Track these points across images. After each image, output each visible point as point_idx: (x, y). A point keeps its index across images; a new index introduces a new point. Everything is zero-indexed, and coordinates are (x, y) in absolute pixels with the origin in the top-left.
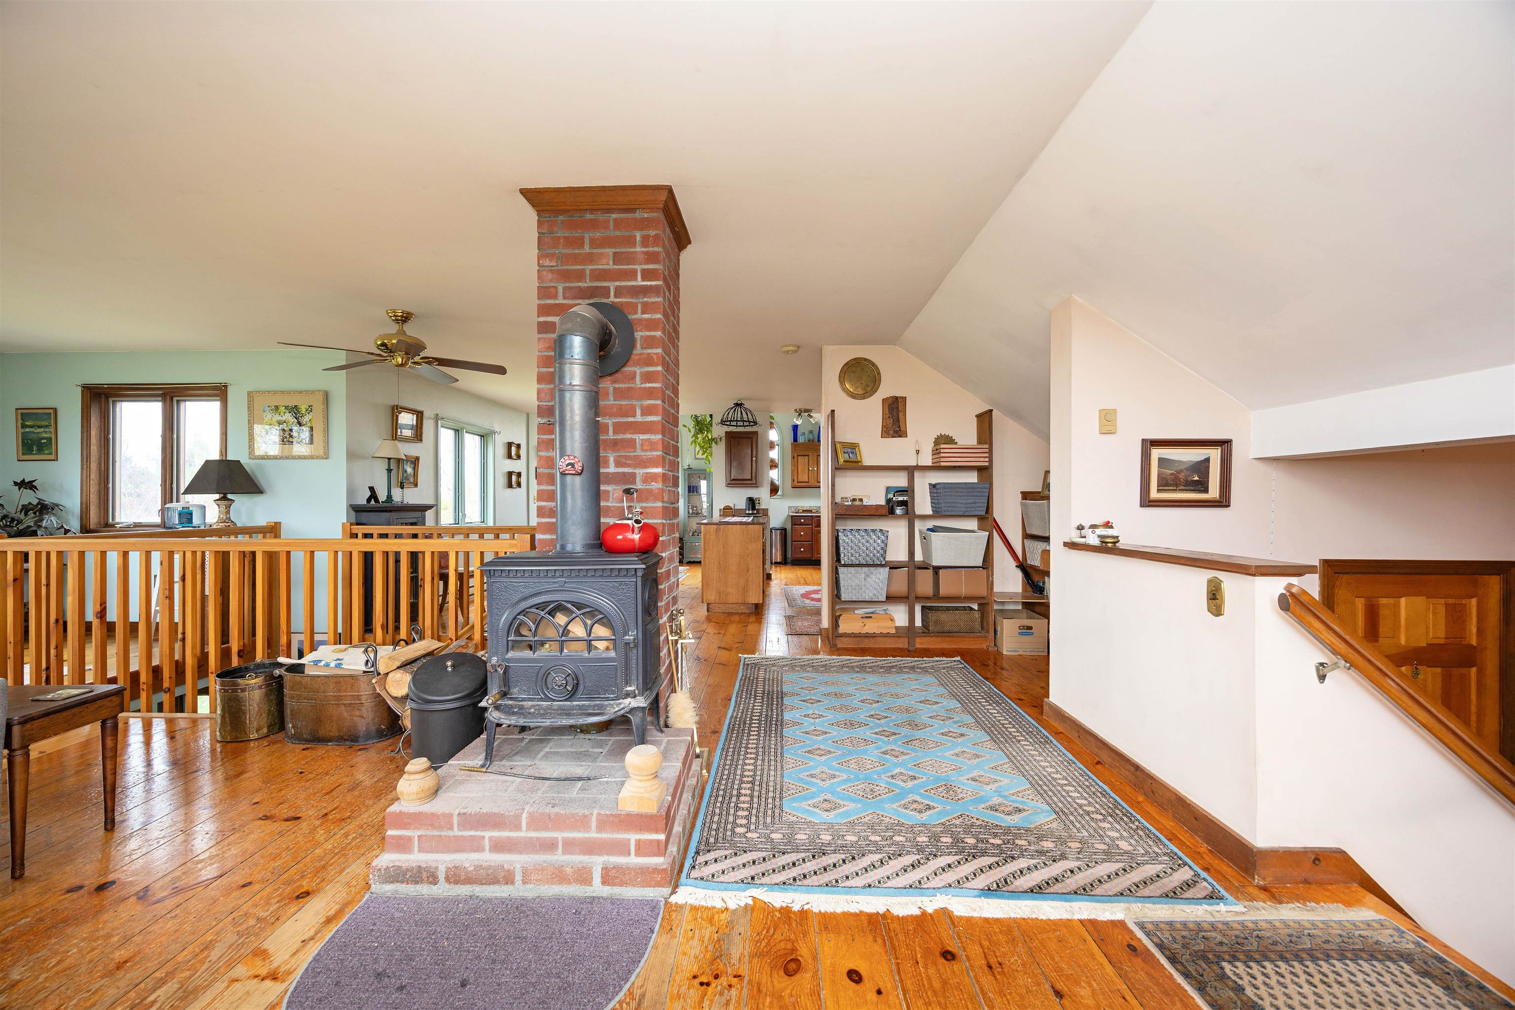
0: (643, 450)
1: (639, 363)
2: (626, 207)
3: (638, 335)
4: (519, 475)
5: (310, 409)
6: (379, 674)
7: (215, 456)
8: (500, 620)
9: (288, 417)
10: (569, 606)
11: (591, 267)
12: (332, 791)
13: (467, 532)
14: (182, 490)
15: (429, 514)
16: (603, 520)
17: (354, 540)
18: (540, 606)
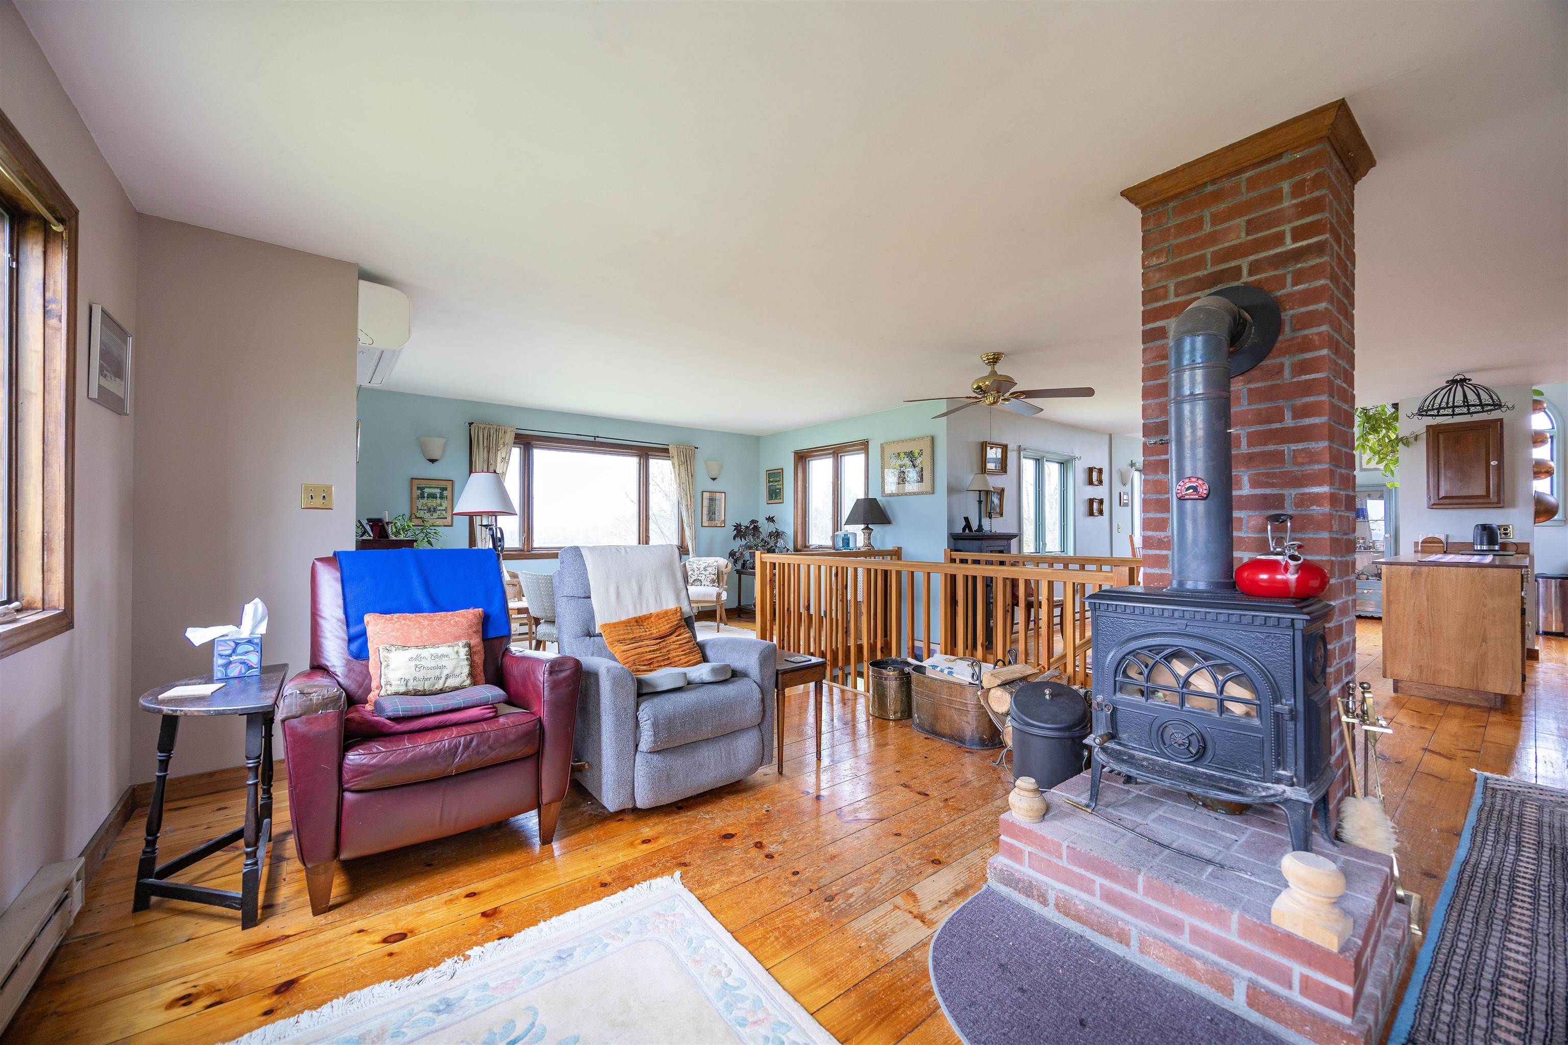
0: (1295, 463)
1: (1284, 353)
2: (1260, 159)
3: (1286, 315)
4: (1101, 502)
5: (921, 453)
6: (983, 688)
7: (862, 496)
8: (1106, 657)
9: (906, 461)
10: (1192, 653)
11: (1212, 249)
12: (949, 781)
13: (1051, 561)
14: (843, 523)
15: (1014, 542)
16: (1236, 554)
17: (953, 565)
18: (1155, 649)
